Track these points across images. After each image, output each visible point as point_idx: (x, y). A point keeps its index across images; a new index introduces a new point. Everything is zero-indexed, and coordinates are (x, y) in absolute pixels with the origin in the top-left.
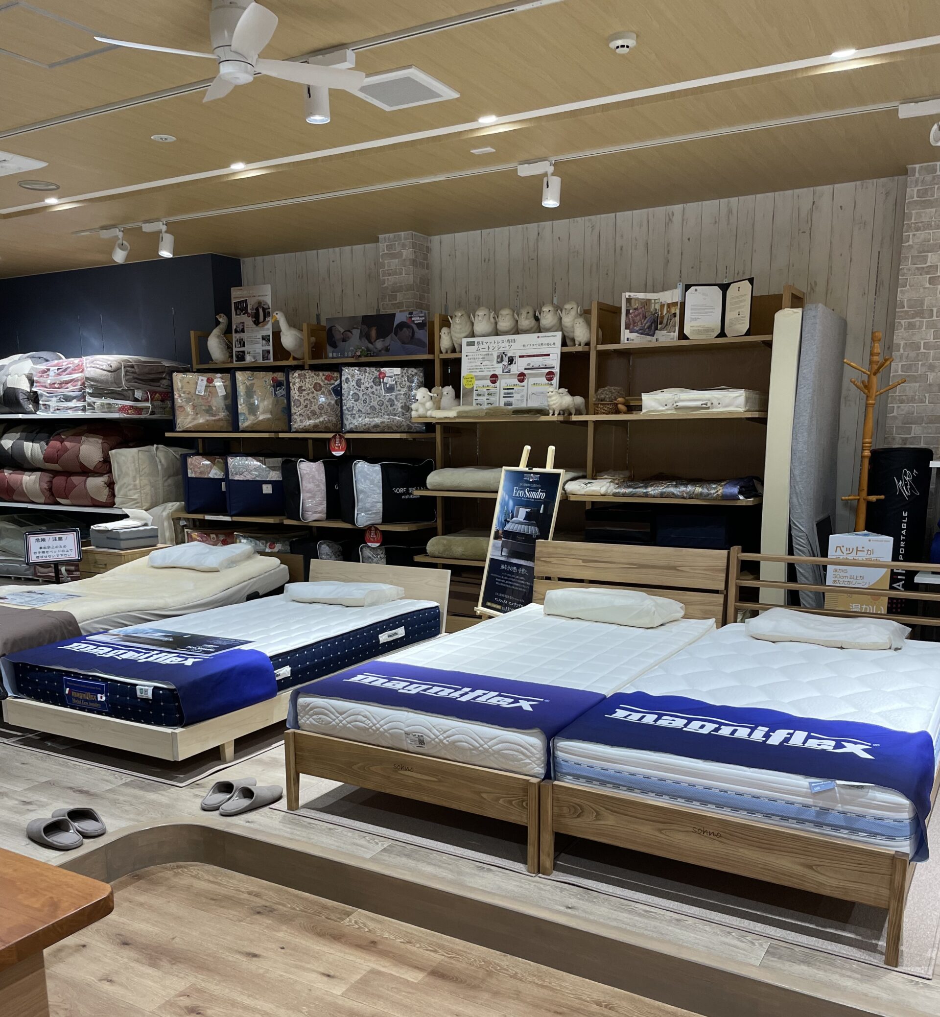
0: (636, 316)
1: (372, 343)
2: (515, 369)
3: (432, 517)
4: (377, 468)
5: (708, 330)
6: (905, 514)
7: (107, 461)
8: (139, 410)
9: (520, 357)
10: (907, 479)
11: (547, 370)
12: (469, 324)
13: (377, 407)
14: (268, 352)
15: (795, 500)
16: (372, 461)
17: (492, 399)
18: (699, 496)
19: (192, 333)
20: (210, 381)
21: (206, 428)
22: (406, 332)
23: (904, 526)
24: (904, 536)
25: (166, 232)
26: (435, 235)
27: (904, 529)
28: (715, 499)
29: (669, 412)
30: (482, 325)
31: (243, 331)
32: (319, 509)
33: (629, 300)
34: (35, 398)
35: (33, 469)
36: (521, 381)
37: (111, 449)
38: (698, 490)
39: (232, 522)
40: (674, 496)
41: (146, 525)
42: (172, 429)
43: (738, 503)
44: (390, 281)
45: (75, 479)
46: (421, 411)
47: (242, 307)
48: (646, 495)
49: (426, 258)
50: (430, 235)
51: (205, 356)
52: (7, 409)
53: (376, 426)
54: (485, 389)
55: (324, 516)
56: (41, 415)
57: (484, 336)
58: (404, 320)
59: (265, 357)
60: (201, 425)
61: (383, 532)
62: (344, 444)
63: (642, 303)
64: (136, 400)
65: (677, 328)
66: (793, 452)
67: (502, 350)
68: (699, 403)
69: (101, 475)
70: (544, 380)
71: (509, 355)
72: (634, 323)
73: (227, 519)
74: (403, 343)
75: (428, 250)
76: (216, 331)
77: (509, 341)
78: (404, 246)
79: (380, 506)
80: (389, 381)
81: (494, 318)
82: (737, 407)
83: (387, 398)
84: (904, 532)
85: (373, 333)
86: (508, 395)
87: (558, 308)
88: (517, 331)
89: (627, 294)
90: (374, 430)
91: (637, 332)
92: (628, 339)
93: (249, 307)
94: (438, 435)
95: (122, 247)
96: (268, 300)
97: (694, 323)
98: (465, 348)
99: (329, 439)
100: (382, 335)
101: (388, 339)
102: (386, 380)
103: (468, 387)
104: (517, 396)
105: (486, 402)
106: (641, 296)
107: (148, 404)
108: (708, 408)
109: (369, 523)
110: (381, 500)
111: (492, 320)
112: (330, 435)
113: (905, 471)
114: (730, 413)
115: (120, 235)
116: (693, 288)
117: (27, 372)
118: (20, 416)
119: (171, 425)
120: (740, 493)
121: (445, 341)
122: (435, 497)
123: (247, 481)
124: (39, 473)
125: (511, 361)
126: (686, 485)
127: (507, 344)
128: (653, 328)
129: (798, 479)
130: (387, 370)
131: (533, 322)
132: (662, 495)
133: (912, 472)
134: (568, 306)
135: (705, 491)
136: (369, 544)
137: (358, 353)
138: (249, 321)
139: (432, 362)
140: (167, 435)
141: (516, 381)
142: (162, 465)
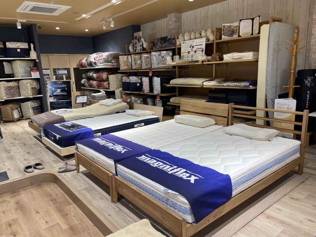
0: (226, 31)
1: (162, 45)
2: (194, 49)
3: (175, 92)
4: (159, 79)
5: (247, 33)
6: (308, 92)
7: (108, 78)
8: (114, 66)
9: (195, 46)
10: (309, 80)
11: (202, 49)
12: (183, 37)
13: (160, 62)
14: (141, 49)
15: (267, 87)
16: (158, 76)
17: (188, 58)
18: (238, 86)
19: (126, 45)
20: (127, 57)
21: (127, 69)
22: (170, 41)
23: (308, 96)
24: (308, 99)
25: (112, 20)
26: (183, 13)
27: (308, 97)
28: (242, 87)
29: (231, 60)
30: (186, 38)
31: (136, 44)
32: (148, 90)
33: (224, 26)
34: (95, 63)
35: (96, 80)
36: (195, 53)
37: (109, 75)
38: (238, 84)
39: (130, 93)
40: (231, 86)
41: (103, 94)
42: (119, 70)
43: (249, 88)
44: (170, 27)
45: (102, 83)
46: (169, 63)
47: (136, 38)
48: (223, 86)
49: (180, 20)
50: (181, 13)
51: (129, 51)
52: (91, 66)
53: (159, 67)
54: (186, 56)
55: (149, 91)
56: (97, 67)
57: (187, 40)
58: (169, 38)
59: (141, 51)
60: (126, 68)
61: (160, 96)
62: (152, 72)
63: (228, 27)
64: (113, 63)
65: (238, 34)
66: (267, 72)
67: (191, 44)
68: (239, 57)
69: (107, 81)
70: (201, 52)
71: (193, 45)
72: (226, 33)
73: (129, 92)
74: (169, 44)
75: (181, 17)
76: (131, 45)
77: (193, 41)
78: (173, 17)
79: (160, 89)
80: (163, 55)
81: (190, 35)
82: (250, 58)
83: (162, 60)
84: (308, 98)
85: (163, 42)
86: (192, 57)
87: (206, 30)
88: (196, 38)
89: (223, 25)
90: (159, 68)
91: (227, 36)
92: (223, 38)
93: (137, 38)
94: (177, 69)
95: (105, 25)
96: (141, 35)
97: (243, 32)
98: (182, 45)
99: (148, 71)
100: (165, 42)
101: (166, 43)
102: (162, 55)
103: (183, 55)
104: (194, 57)
105: (187, 59)
106: (228, 25)
107: (116, 64)
108: (242, 58)
109: (157, 93)
110: (160, 87)
111: (189, 36)
112: (149, 70)
113: (308, 77)
114: (248, 59)
115: (104, 22)
116: (243, 21)
117: (94, 57)
118: (93, 68)
119: (119, 69)
120: (250, 85)
121: (178, 43)
122: (176, 87)
123: (134, 83)
124: (96, 81)
125: (193, 47)
126: (234, 83)
127: (192, 43)
128: (232, 34)
129: (268, 80)
130: (162, 52)
131: (200, 35)
132: (228, 86)
133: (311, 78)
134: (208, 30)
135: (239, 84)
136: (157, 99)
137: (158, 48)
138: (137, 41)
139: (175, 49)
140: (118, 71)
141: (194, 53)
142: (119, 79)
